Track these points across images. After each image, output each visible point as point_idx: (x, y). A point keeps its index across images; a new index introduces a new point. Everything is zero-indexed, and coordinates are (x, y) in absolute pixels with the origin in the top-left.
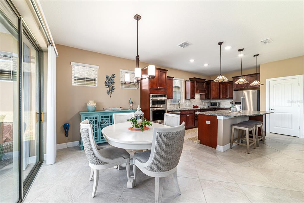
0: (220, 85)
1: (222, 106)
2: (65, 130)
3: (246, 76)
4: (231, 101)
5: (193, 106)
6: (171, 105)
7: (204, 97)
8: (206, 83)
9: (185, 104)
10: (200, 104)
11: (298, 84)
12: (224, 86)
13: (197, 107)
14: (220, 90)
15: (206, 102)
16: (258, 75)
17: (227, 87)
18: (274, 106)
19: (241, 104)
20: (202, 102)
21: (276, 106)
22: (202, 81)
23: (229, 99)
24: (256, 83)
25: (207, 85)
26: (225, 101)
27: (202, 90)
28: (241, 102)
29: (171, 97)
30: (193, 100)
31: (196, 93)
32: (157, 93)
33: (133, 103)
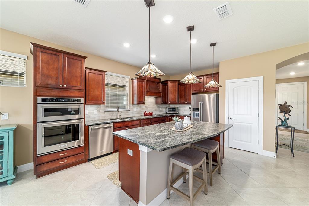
0: (178, 86)
1: (181, 112)
3: (205, 76)
4: (190, 107)
5: (144, 113)
6: (105, 113)
7: (159, 100)
8: (162, 83)
9: (131, 111)
10: (155, 110)
11: (258, 88)
12: (183, 88)
13: (151, 114)
14: (179, 92)
15: (164, 108)
16: (217, 75)
17: (186, 89)
18: (233, 115)
19: (199, 111)
20: (158, 107)
21: (236, 114)
22: (157, 80)
23: (188, 103)
24: (212, 83)
25: (163, 85)
26: (184, 107)
27: (155, 93)
28: (199, 109)
29: (100, 102)
30: (142, 105)
31: (146, 96)
32: (58, 95)
33: (2, 114)
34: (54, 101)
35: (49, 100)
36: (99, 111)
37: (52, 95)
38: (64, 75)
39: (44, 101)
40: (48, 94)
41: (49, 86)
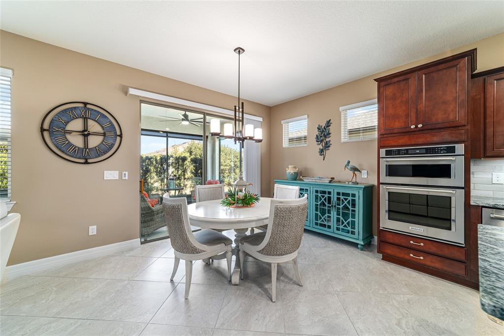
32: (408, 143)
33: (359, 171)
34: (402, 153)
35: (396, 151)
37: (400, 144)
38: (418, 108)
40: (394, 144)
41: (396, 131)
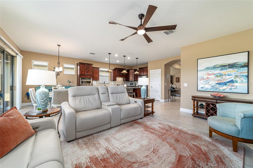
2: (27, 96)
7: (125, 79)
14: (135, 75)
15: (128, 83)
20: (125, 83)
21: (153, 85)
29: (97, 79)
30: (115, 81)
31: (117, 77)
36: (97, 83)
37: (84, 77)
39: (82, 79)
41: (83, 74)
